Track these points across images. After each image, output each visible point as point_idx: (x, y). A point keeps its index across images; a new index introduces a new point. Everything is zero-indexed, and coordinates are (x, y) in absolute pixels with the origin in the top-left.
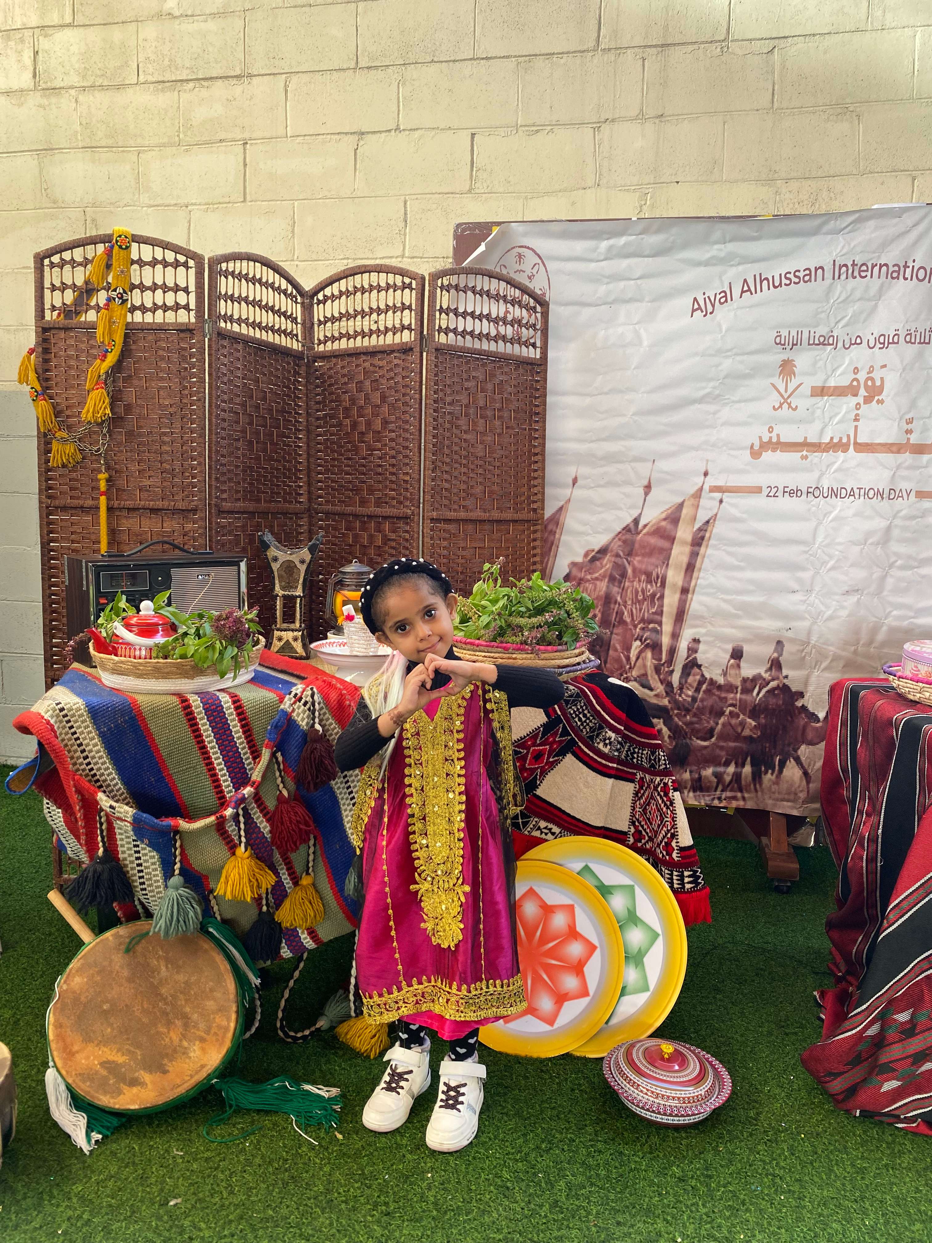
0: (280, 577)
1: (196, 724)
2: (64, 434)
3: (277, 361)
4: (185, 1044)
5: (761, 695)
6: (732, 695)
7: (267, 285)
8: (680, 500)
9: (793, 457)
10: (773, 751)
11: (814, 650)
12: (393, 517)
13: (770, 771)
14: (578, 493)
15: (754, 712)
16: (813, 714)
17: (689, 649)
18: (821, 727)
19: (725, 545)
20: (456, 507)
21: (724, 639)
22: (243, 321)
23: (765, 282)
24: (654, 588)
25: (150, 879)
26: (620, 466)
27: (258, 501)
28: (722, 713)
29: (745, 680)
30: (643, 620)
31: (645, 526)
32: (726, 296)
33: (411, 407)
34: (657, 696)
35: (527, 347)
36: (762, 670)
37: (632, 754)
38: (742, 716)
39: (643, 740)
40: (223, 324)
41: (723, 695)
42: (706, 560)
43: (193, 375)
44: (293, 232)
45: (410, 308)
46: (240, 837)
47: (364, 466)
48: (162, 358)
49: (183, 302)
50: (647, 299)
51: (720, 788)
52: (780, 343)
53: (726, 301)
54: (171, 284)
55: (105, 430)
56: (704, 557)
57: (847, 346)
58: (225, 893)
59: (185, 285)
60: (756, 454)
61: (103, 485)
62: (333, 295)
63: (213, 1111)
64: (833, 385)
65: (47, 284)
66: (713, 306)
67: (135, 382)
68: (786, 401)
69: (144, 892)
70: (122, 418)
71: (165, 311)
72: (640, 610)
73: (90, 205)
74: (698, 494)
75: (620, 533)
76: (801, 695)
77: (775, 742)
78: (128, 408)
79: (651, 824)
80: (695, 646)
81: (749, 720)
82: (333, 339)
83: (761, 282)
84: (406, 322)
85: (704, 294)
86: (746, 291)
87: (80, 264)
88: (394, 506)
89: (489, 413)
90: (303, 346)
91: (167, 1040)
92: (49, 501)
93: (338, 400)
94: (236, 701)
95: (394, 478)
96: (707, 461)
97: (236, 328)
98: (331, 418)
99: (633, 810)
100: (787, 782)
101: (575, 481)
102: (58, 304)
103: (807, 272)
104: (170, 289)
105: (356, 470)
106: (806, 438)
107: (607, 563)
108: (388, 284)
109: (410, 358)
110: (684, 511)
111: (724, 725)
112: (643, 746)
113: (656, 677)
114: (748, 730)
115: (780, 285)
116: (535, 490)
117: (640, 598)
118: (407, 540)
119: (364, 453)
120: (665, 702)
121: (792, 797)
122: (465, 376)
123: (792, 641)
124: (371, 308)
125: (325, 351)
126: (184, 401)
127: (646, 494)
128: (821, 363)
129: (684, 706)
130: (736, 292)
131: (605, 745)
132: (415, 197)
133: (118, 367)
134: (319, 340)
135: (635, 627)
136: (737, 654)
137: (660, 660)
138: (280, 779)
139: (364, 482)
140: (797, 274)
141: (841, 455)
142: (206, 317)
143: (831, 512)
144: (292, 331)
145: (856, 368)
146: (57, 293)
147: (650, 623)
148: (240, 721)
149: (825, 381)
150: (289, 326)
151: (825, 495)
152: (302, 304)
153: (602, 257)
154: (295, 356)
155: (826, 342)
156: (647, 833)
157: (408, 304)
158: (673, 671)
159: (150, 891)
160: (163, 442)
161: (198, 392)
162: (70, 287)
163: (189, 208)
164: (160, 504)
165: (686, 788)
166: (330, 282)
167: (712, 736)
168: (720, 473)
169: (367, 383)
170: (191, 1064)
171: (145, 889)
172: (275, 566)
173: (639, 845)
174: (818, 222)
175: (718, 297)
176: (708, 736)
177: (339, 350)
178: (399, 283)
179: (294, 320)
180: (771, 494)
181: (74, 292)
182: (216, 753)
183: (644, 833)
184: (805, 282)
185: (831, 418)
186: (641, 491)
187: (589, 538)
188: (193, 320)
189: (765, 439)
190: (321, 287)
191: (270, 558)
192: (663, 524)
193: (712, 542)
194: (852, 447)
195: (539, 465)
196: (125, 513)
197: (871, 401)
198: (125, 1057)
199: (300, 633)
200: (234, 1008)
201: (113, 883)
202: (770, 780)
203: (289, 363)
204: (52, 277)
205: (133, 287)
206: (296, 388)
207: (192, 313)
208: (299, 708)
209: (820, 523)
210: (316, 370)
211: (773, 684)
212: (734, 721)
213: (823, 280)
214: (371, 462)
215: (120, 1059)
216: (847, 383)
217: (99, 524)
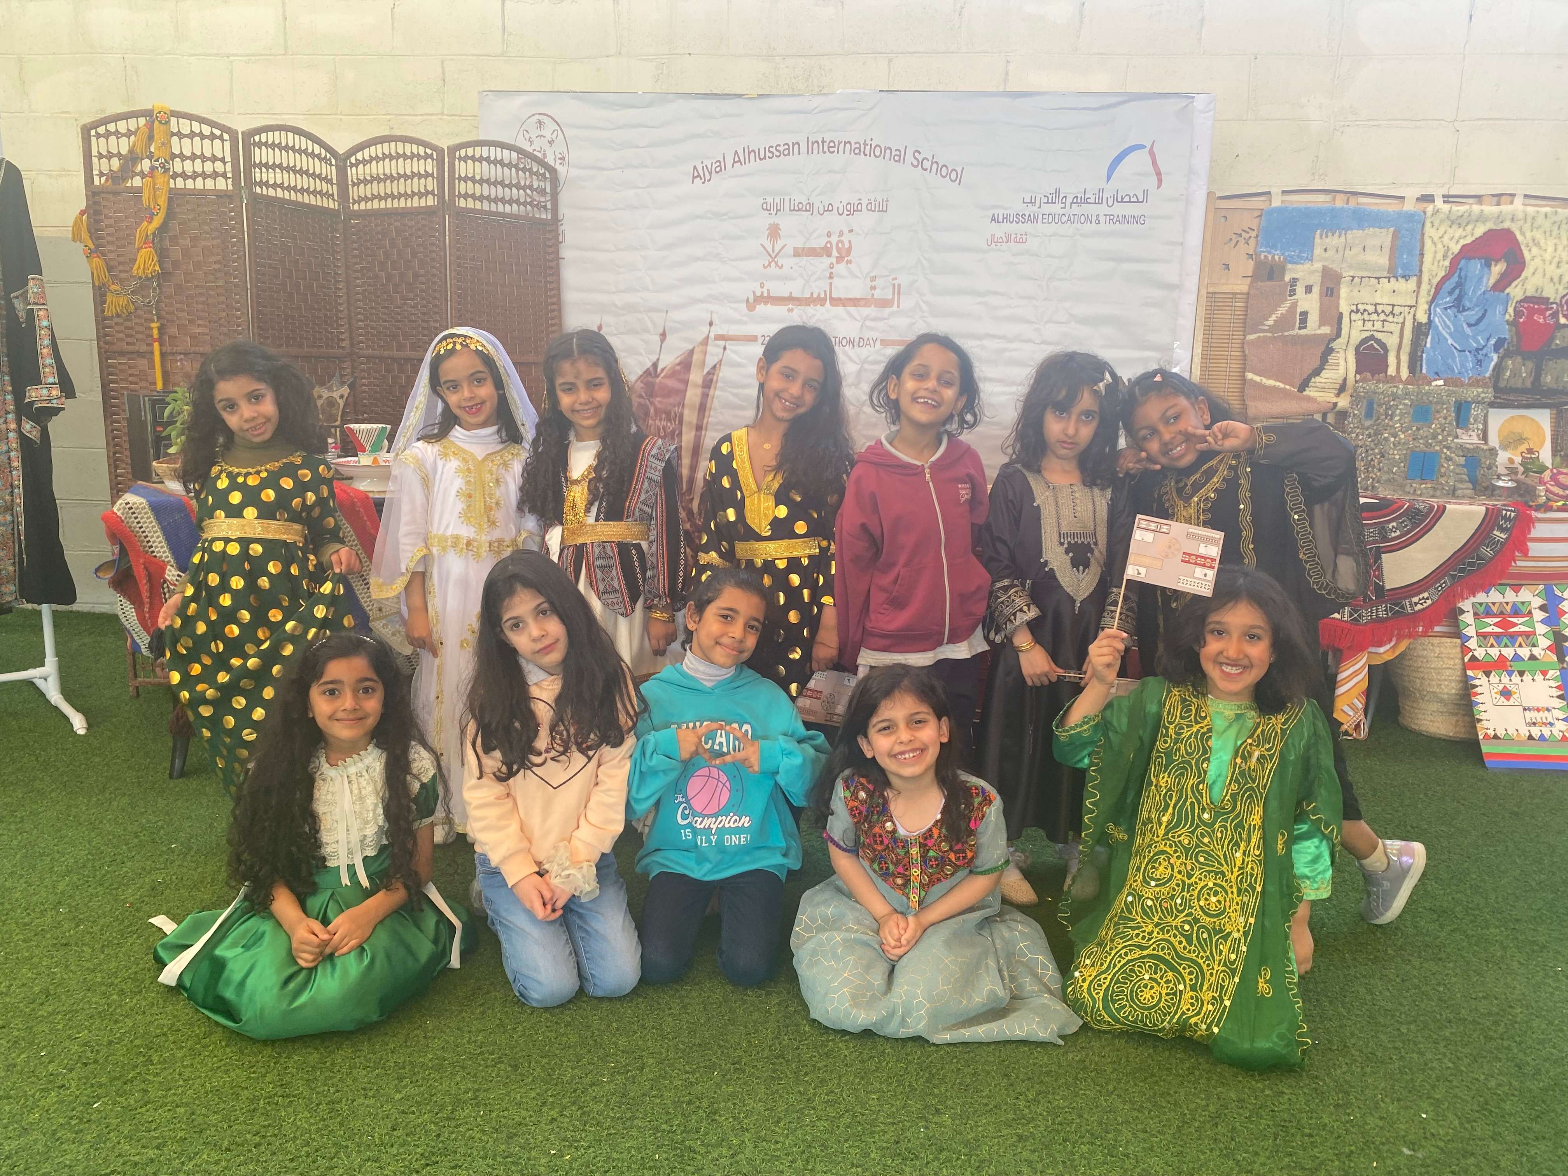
2: (118, 288)
7: (300, 151)
8: (691, 347)
9: (782, 310)
19: (726, 386)
22: (279, 186)
23: (752, 154)
24: (674, 425)
26: (639, 316)
31: (662, 370)
32: (720, 166)
33: (438, 262)
35: (539, 209)
40: (258, 190)
42: (715, 401)
43: (233, 236)
44: (335, 86)
45: (432, 175)
48: (204, 221)
49: (220, 171)
50: (655, 164)
52: (767, 209)
53: (721, 170)
54: (208, 154)
55: (155, 284)
56: (713, 398)
57: (821, 213)
59: (222, 156)
60: (751, 307)
61: (155, 333)
62: (364, 159)
64: (811, 246)
65: (94, 152)
66: (710, 174)
67: (181, 241)
70: (170, 273)
71: (204, 179)
73: (129, 51)
75: (642, 376)
78: (176, 264)
83: (749, 154)
84: (430, 188)
85: (702, 162)
86: (737, 162)
87: (123, 135)
90: (339, 205)
92: (107, 347)
93: (374, 255)
95: (425, 325)
96: (712, 312)
97: (271, 192)
98: (368, 271)
102: (106, 170)
103: (787, 147)
104: (208, 159)
105: (392, 317)
106: (791, 293)
108: (412, 153)
109: (434, 220)
110: (695, 357)
115: (764, 157)
119: (399, 302)
122: (483, 235)
124: (398, 174)
125: (359, 210)
126: (227, 259)
127: (662, 341)
128: (800, 227)
130: (729, 162)
132: (451, 57)
133: (164, 228)
134: (353, 200)
139: (400, 329)
140: (778, 148)
141: (820, 308)
142: (243, 184)
144: (328, 192)
145: (829, 232)
146: (104, 160)
149: (805, 243)
150: (324, 187)
152: (336, 166)
153: (616, 126)
154: (331, 215)
155: (804, 209)
157: (430, 172)
161: (238, 251)
162: (116, 155)
163: (231, 58)
166: (361, 147)
168: (722, 323)
169: (399, 241)
175: (714, 166)
177: (372, 210)
178: (422, 153)
179: (329, 181)
181: (120, 159)
184: (784, 155)
185: (810, 276)
186: (657, 338)
188: (230, 188)
189: (758, 294)
190: (353, 152)
192: (678, 367)
193: (719, 384)
194: (828, 301)
196: (177, 357)
197: (842, 262)
203: (326, 221)
204: (98, 146)
205: (173, 156)
206: (334, 244)
207: (230, 181)
210: (352, 227)
213: (799, 154)
216: (823, 245)
217: (154, 368)
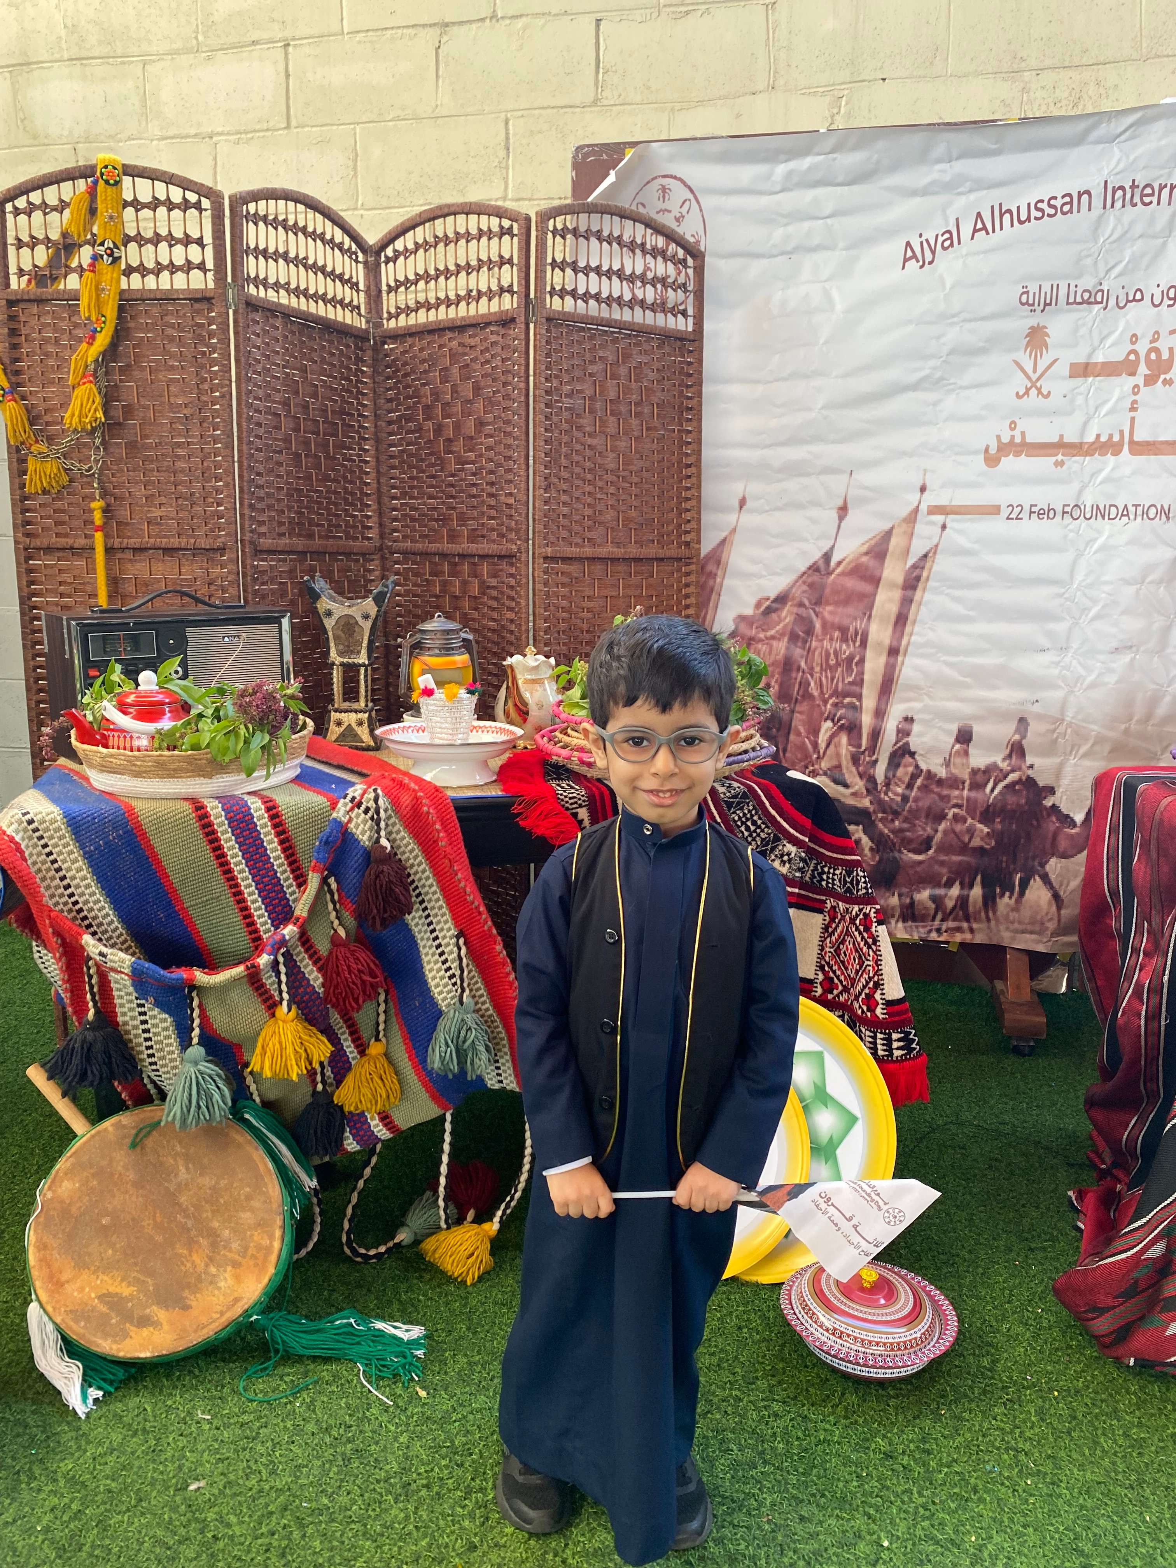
0: (336, 638)
1: (218, 840)
2: (43, 447)
3: (331, 342)
4: (213, 1270)
5: (996, 792)
6: (956, 793)
7: (314, 236)
8: (887, 526)
9: (1044, 464)
10: (1012, 867)
11: (1069, 731)
12: (493, 556)
13: (1007, 894)
14: (747, 519)
15: (987, 815)
16: (1067, 816)
17: (899, 731)
18: (1077, 834)
19: (950, 587)
20: (579, 541)
21: (946, 716)
22: (282, 287)
23: (1007, 216)
24: (852, 649)
25: (162, 1050)
26: (805, 480)
27: (311, 536)
28: (942, 817)
29: (975, 772)
30: (835, 693)
31: (839, 563)
32: (951, 238)
33: (514, 401)
34: (854, 794)
35: (675, 316)
36: (998, 758)
37: (820, 874)
38: (969, 821)
39: (835, 855)
40: (252, 290)
41: (945, 792)
42: (923, 608)
43: (214, 362)
44: (355, 168)
45: (510, 262)
46: (281, 992)
47: (453, 486)
48: (171, 339)
49: (196, 259)
50: (841, 245)
51: (939, 916)
52: (1027, 303)
53: (952, 245)
54: (178, 234)
55: (98, 442)
56: (920, 604)
57: (1121, 305)
58: (262, 1068)
59: (198, 235)
60: (992, 460)
61: (98, 518)
62: (406, 249)
63: (253, 1357)
64: (1100, 360)
65: (11, 239)
66: (933, 252)
67: (136, 374)
68: (1034, 385)
69: (154, 1067)
70: (120, 424)
71: (172, 273)
72: (833, 679)
73: (82, 140)
74: (912, 518)
75: (804, 573)
76: (1051, 790)
77: (1015, 855)
78: (128, 410)
79: (846, 969)
80: (906, 726)
81: (979, 826)
82: (408, 310)
83: (1001, 216)
84: (505, 283)
85: (921, 236)
86: (980, 230)
87: (54, 209)
88: (494, 541)
89: (623, 408)
90: (368, 322)
91: (188, 1265)
92: (28, 540)
93: (416, 395)
94: (271, 808)
95: (492, 502)
96: (925, 471)
97: (272, 295)
98: (408, 420)
99: (822, 950)
100: (1031, 907)
101: (742, 503)
102: (27, 266)
103: (1067, 199)
104: (179, 241)
105: (443, 492)
106: (1061, 436)
107: (787, 615)
108: (480, 230)
109: (511, 332)
110: (893, 541)
111: (945, 832)
112: (836, 863)
113: (854, 769)
114: (978, 839)
115: (1029, 219)
116: (688, 516)
117: (832, 662)
118: (512, 587)
119: (454, 467)
120: (866, 803)
121: (1037, 928)
122: (588, 356)
123: (1040, 717)
124: (457, 265)
125: (397, 328)
126: (204, 398)
127: (841, 518)
128: (1083, 331)
129: (891, 808)
130: (966, 230)
131: (783, 863)
132: (520, 113)
133: (111, 352)
134: (389, 313)
135: (825, 702)
136: (964, 737)
137: (860, 746)
138: (334, 913)
139: (454, 508)
140: (1053, 202)
141: (1111, 459)
142: (229, 280)
143: (1095, 540)
144: (352, 301)
145: (1134, 335)
146: (25, 251)
147: (845, 697)
148: (278, 834)
149: (1090, 355)
150: (347, 293)
151: (1088, 516)
152: (366, 263)
153: (778, 188)
154: (356, 337)
155: (1092, 300)
156: (841, 982)
157: (507, 256)
158: (876, 761)
159: (162, 1066)
160: (177, 456)
161: (221, 386)
162: (42, 242)
163: (215, 139)
164: (175, 542)
165: (893, 916)
166: (402, 231)
167: (929, 848)
168: (942, 487)
169: (455, 371)
170: (221, 1298)
171: (155, 1063)
172: (329, 624)
173: (830, 996)
174: (1082, 126)
175: (940, 239)
176: (923, 847)
177: (416, 325)
178: (495, 229)
179: (354, 286)
180: (1013, 516)
181: (48, 248)
182: (247, 878)
183: (836, 981)
184: (1064, 213)
185: (1097, 408)
186: (834, 515)
187: (762, 581)
188: (211, 285)
189: (1005, 439)
190: (391, 239)
191: (321, 611)
192: (864, 559)
193: (931, 583)
194: (1126, 447)
195: (694, 480)
196: (129, 555)
197: (1155, 382)
198: (132, 1288)
199: (366, 715)
200: (279, 1222)
201: (110, 1058)
202: (1008, 905)
203: (348, 346)
204: (17, 228)
205: (127, 240)
206: (359, 381)
207: (210, 275)
208: (358, 816)
209: (1080, 555)
210: (386, 356)
211: (1013, 777)
212: (959, 827)
213: (1090, 210)
214: (461, 480)
215: (126, 1290)
216: (1121, 358)
217: (94, 571)
